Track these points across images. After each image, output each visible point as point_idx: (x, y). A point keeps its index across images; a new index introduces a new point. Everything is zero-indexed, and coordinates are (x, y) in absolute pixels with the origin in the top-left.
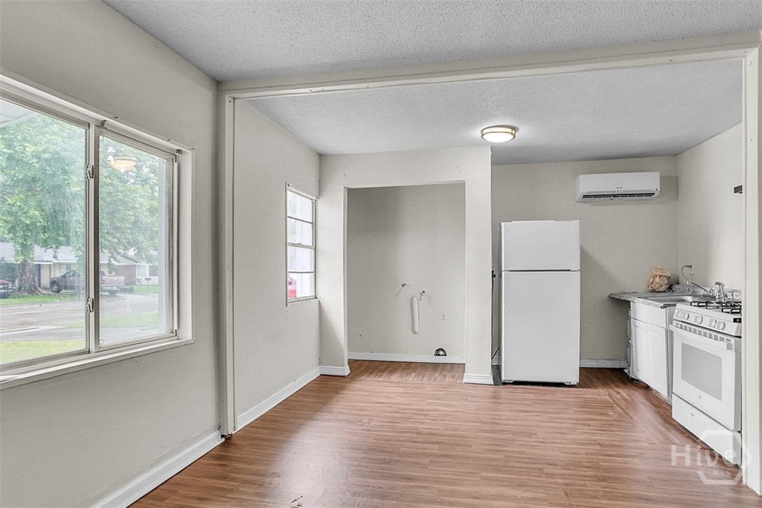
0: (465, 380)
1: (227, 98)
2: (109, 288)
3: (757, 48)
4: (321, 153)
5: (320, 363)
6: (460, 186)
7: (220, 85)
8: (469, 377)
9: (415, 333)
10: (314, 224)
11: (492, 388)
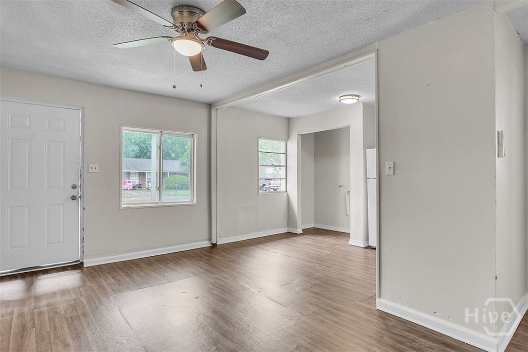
0: (350, 243)
1: (213, 110)
2: (273, 187)
3: (374, 54)
4: (288, 117)
5: (288, 226)
6: (347, 129)
7: (210, 106)
8: (352, 241)
9: (347, 215)
10: (286, 154)
11: (363, 250)
